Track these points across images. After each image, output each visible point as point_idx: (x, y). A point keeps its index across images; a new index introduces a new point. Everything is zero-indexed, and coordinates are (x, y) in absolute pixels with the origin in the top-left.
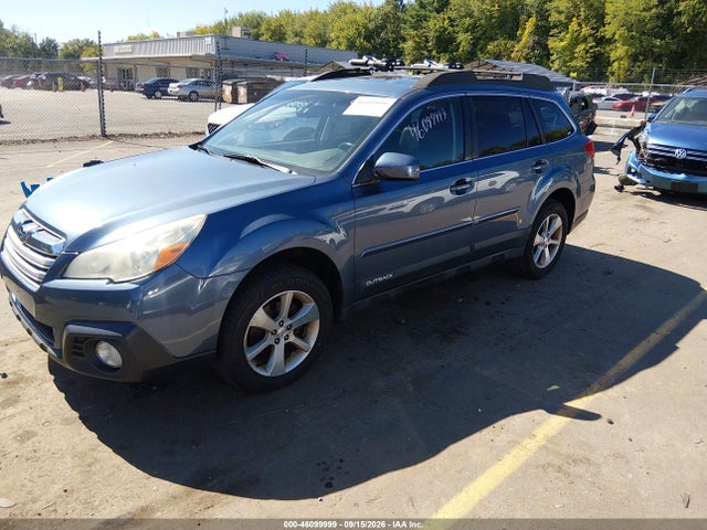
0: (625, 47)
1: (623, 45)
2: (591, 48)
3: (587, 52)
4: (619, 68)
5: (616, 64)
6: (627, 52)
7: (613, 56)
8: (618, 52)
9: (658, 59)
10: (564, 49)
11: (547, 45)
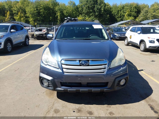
0: (32, 19)
1: (32, 18)
2: (25, 19)
3: (24, 19)
4: (32, 23)
5: (31, 22)
6: (33, 20)
7: (30, 20)
8: (31, 19)
9: (39, 21)
10: (19, 19)
11: (14, 18)
